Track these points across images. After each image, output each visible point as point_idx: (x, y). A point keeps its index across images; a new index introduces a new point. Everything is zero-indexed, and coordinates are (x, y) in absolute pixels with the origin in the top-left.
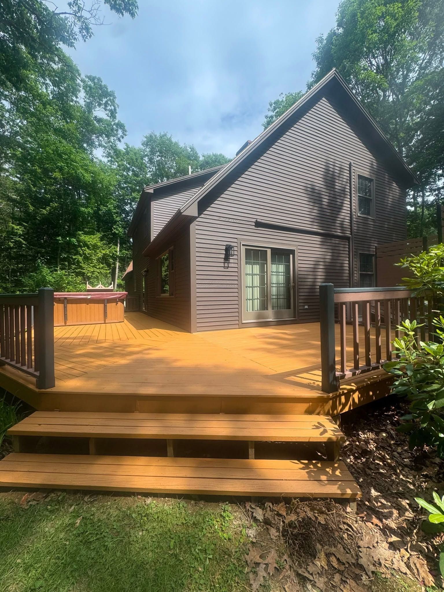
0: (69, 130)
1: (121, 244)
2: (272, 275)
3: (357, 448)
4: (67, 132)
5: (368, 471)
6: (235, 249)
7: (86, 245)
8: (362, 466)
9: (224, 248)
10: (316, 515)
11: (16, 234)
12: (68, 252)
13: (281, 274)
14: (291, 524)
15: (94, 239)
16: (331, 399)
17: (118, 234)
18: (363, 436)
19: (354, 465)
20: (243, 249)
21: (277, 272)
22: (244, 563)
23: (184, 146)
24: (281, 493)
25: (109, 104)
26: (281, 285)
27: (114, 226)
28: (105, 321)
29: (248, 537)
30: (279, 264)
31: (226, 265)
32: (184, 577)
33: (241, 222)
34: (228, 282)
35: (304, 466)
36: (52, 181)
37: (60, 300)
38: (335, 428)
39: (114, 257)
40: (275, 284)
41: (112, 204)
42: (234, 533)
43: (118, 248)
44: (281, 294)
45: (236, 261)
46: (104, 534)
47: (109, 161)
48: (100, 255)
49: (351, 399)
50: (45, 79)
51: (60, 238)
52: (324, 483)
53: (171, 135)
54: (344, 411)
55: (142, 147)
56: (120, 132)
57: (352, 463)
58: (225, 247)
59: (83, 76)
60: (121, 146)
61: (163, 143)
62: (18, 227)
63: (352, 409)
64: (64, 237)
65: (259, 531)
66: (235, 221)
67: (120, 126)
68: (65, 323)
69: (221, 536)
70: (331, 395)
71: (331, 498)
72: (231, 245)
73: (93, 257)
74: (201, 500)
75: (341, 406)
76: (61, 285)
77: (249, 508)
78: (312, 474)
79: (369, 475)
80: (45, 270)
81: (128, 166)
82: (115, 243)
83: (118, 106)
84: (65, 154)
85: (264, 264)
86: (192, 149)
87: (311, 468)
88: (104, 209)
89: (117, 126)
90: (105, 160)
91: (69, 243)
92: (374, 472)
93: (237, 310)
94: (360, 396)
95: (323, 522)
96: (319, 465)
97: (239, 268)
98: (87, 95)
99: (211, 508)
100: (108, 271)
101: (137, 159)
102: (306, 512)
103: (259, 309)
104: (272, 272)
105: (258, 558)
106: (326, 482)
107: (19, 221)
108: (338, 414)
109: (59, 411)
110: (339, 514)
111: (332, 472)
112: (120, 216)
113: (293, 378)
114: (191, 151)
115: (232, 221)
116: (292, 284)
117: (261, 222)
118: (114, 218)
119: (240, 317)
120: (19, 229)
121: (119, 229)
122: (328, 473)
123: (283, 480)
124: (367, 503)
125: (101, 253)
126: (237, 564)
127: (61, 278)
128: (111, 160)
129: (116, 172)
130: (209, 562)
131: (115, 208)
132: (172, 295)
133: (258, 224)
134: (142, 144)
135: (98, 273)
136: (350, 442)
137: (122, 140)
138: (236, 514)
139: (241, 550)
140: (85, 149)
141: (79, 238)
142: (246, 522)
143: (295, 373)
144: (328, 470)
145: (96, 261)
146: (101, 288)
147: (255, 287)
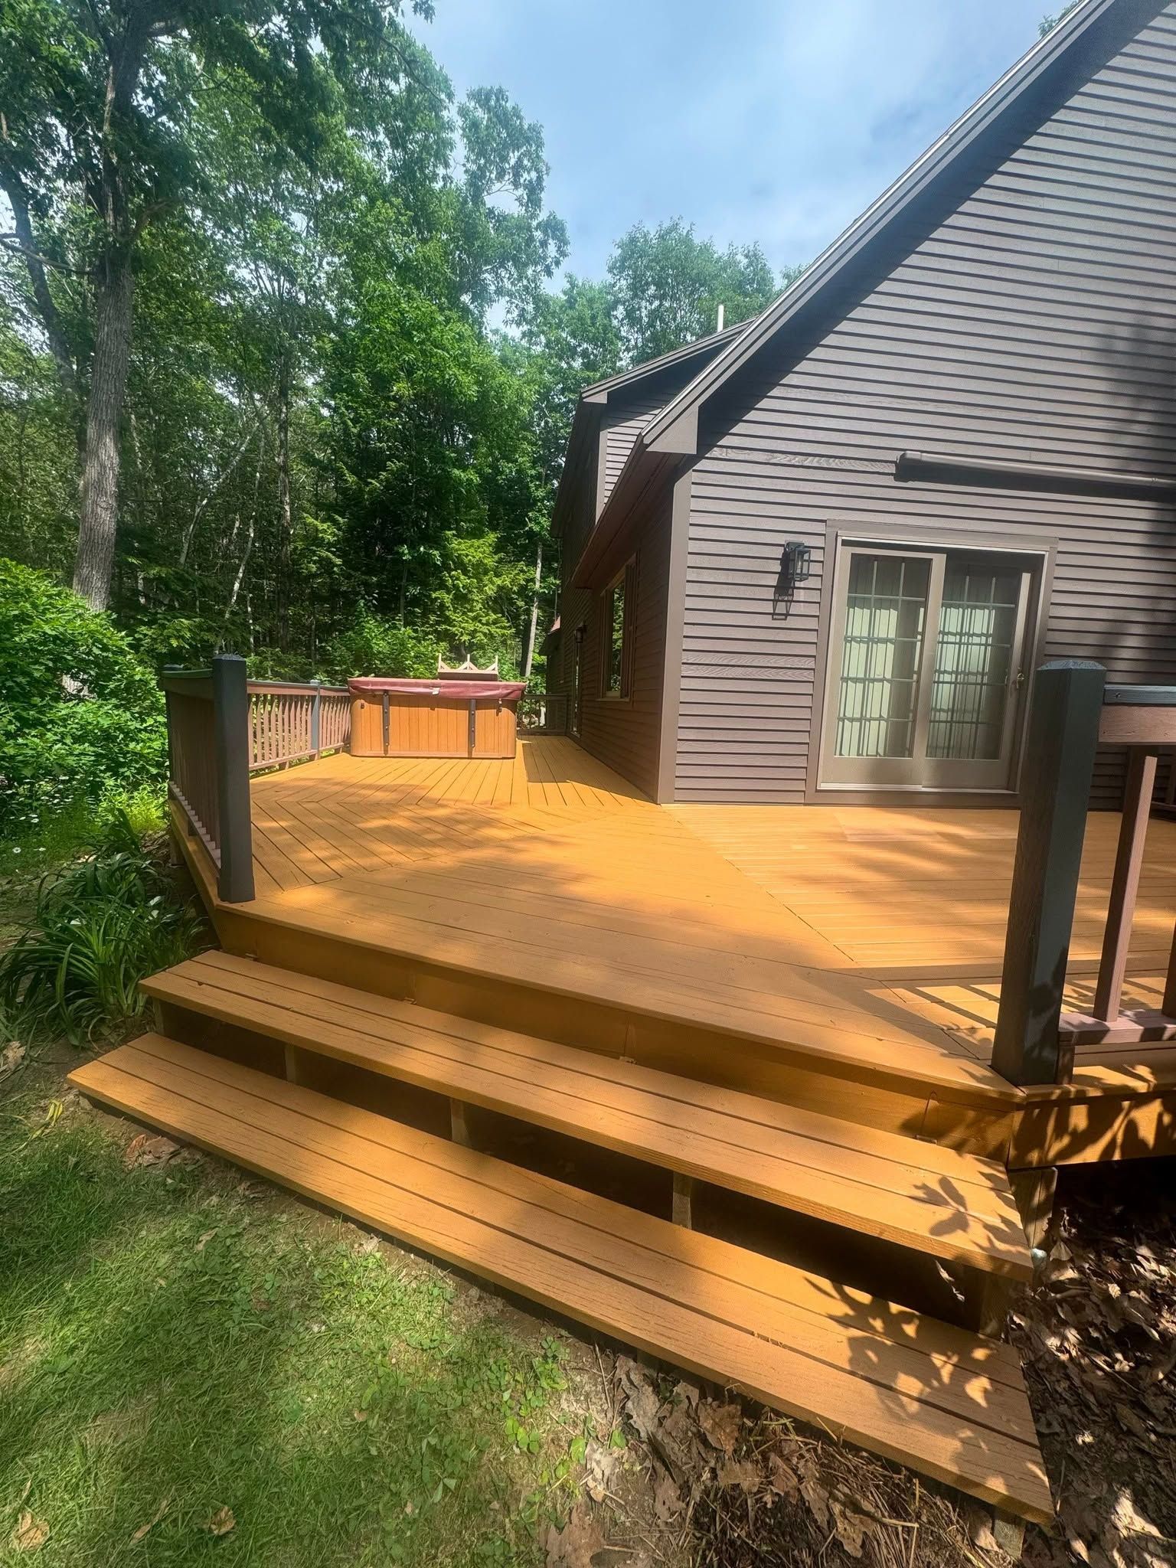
0: (427, 261)
1: (546, 562)
2: (943, 643)
3: (1103, 1308)
4: (422, 268)
5: (1128, 1416)
6: (816, 555)
7: (461, 565)
8: (1107, 1386)
9: (779, 553)
10: (837, 1508)
11: (320, 543)
12: (424, 584)
13: (976, 640)
14: (731, 1499)
15: (477, 550)
16: (1019, 1107)
17: (539, 533)
18: (1154, 1266)
19: (1070, 1365)
20: (844, 555)
21: (961, 634)
22: (537, 1555)
23: (727, 252)
24: (729, 1379)
25: (524, 168)
26: (972, 679)
27: (530, 514)
28: (470, 752)
29: (586, 1470)
30: (975, 607)
31: (781, 608)
32: (355, 1510)
33: (846, 464)
34: (781, 662)
35: (851, 1313)
36: (393, 404)
37: (375, 696)
38: (1004, 1220)
39: (527, 596)
40: (950, 673)
41: (524, 453)
42: (551, 1436)
43: (539, 570)
44: (969, 707)
45: (815, 596)
46: (238, 1295)
47: (524, 335)
48: (490, 590)
49: (1118, 1126)
50: (375, 133)
51: (405, 549)
52: (902, 1406)
53: (692, 224)
54: (1077, 1160)
55: (609, 278)
56: (552, 249)
57: (1064, 1357)
58: (781, 550)
59: (461, 97)
60: (554, 287)
61: (666, 252)
62: (325, 526)
63: (1117, 1157)
64: (413, 547)
65: (627, 1466)
66: (824, 463)
67: (554, 228)
68: (386, 751)
69: (509, 1431)
70: (1021, 1093)
71: (913, 1473)
72: (800, 545)
73: (476, 596)
74: (498, 1296)
75: (1066, 1140)
76: (402, 662)
77: (624, 1377)
78: (871, 1354)
79: (1130, 1433)
80: (371, 626)
81: (573, 342)
82: (530, 557)
83: (548, 169)
84: (420, 329)
85: (918, 605)
86: (753, 257)
87: (873, 1329)
88: (508, 469)
89: (545, 232)
90: (515, 332)
91: (424, 561)
92: (1160, 1429)
93: (803, 750)
94: (1167, 1119)
95: (853, 1548)
96: (910, 1330)
97: (824, 618)
98: (473, 151)
99: (516, 1331)
100: (508, 632)
101: (593, 318)
102: (800, 1479)
103: (881, 751)
104: (944, 633)
105: (586, 1560)
106: (914, 1407)
107: (326, 509)
108: (1044, 1168)
109: (255, 960)
110: (939, 1538)
111: (952, 1375)
112: (546, 484)
113: (902, 997)
114: (750, 264)
115: (815, 462)
116: (1014, 675)
117: (919, 461)
118: (530, 493)
119: (811, 771)
120: (328, 532)
121: (543, 520)
122: (936, 1372)
123: (752, 1334)
124: (1080, 1547)
125: (492, 583)
126: (515, 1549)
127: (403, 644)
128: (531, 332)
129: (540, 361)
130: (443, 1498)
131: (534, 463)
132: (627, 696)
133: (909, 470)
134: (610, 270)
135: (485, 634)
136: (1081, 1270)
137: (554, 269)
138: (578, 1379)
139: (549, 1504)
140: (466, 310)
141: (445, 547)
142: (600, 1418)
143: (914, 979)
144: (938, 1359)
145: (480, 605)
146: (468, 671)
147: (874, 680)
